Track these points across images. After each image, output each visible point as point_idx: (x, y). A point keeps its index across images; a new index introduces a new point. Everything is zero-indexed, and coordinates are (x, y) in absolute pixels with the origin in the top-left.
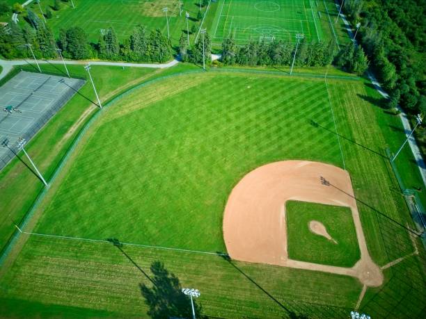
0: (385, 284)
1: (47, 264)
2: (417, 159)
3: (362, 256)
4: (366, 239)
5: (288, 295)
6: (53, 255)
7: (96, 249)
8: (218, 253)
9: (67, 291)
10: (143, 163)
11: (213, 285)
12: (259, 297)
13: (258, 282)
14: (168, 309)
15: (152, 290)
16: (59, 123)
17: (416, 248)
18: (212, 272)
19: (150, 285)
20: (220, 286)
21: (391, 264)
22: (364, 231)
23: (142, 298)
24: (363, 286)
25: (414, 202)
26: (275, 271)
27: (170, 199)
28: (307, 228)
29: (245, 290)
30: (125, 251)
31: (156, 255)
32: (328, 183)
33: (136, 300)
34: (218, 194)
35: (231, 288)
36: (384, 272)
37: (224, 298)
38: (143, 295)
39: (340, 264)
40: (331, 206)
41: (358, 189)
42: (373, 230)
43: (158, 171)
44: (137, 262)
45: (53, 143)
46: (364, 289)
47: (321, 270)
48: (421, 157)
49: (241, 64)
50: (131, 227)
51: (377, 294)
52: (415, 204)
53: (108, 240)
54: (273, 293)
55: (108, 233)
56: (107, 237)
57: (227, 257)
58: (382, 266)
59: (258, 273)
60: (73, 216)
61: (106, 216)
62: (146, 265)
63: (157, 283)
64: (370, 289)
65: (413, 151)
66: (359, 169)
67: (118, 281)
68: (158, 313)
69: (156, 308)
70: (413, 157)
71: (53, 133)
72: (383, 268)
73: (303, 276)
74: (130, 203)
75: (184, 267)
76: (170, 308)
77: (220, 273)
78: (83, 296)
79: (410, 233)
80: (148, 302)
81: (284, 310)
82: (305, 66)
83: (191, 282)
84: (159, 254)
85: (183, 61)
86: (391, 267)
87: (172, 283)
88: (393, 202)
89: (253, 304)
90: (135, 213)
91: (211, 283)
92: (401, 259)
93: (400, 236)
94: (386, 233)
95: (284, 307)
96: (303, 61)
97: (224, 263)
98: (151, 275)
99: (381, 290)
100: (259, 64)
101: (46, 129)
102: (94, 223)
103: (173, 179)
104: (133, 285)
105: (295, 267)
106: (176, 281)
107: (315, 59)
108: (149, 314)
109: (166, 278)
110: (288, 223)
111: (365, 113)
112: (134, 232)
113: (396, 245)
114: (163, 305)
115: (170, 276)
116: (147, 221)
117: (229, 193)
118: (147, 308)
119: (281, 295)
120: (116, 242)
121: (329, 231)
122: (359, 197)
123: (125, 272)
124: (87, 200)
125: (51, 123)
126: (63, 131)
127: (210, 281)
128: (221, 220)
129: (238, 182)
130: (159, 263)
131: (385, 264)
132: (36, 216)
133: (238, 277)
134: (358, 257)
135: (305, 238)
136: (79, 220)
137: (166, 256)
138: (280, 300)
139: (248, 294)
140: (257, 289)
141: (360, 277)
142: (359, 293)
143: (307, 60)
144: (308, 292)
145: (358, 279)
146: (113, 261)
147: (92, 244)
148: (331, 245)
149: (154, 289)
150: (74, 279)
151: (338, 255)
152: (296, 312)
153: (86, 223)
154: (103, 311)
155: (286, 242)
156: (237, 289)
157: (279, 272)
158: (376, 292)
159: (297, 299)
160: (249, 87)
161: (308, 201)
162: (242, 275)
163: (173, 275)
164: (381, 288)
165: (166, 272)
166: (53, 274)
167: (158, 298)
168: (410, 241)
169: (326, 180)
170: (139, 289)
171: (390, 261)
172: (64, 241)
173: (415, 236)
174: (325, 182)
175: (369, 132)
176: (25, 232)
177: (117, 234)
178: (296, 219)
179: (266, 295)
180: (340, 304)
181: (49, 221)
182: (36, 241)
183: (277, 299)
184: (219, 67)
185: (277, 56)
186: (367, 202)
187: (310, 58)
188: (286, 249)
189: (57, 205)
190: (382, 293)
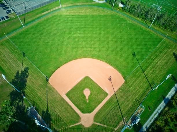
0: (88, 129)
1: (4, 49)
2: (167, 97)
3: (91, 113)
4: (100, 109)
5: (53, 105)
6: (7, 48)
7: (18, 53)
8: (46, 77)
9: (2, 59)
10: (55, 34)
11: (35, 85)
12: (44, 98)
13: (48, 94)
14: (18, 82)
15: (19, 74)
16: (45, 8)
17: (118, 128)
18: (39, 81)
19: (20, 72)
20: (37, 87)
21: (100, 124)
22: (103, 106)
23: (15, 74)
24: (80, 122)
25: (141, 112)
26: (57, 95)
27: (51, 51)
28: (83, 89)
29: (42, 93)
30: (24, 58)
31: (30, 65)
32: (111, 80)
33: (13, 74)
34: (66, 59)
35: (39, 89)
36: (93, 124)
37: (34, 91)
38: (16, 74)
39: (80, 109)
40: (101, 89)
41: (121, 90)
42: (107, 108)
43: (56, 40)
44: (24, 63)
45: (37, 14)
46: (79, 123)
47: (72, 106)
48: (170, 98)
49: (131, 13)
50: (32, 52)
51: (81, 129)
52: (140, 113)
53: (23, 52)
54: (49, 101)
55: (25, 50)
56: (23, 51)
57: (47, 80)
58: (95, 122)
59: (51, 91)
60: (22, 40)
61: (29, 45)
62: (25, 66)
63: (23, 73)
64: (81, 125)
65: (169, 93)
66: (131, 83)
67: (14, 65)
68: (15, 81)
69: (16, 80)
70: (166, 95)
71: (40, 11)
72: (95, 123)
73: (64, 103)
74: (38, 45)
75: (33, 74)
76: (19, 82)
77: (41, 83)
78: (3, 63)
79: (123, 121)
80: (15, 77)
81: (46, 107)
82: (161, 27)
83: (31, 79)
84: (31, 65)
85: (107, 2)
86: (98, 125)
87: (26, 76)
88: (130, 105)
89: (40, 99)
90: (37, 49)
91: (36, 84)
92: (106, 126)
93: (116, 119)
94: (112, 114)
95: (47, 107)
96: (161, 24)
97: (45, 81)
98: (23, 70)
99: (85, 129)
100: (138, 16)
101: (40, 8)
102: (24, 45)
103: (58, 45)
104: (16, 69)
105: (64, 98)
106: (27, 76)
107: (168, 25)
108: (13, 80)
109: (26, 74)
110: (79, 83)
111: (167, 63)
112: (31, 55)
113: (110, 120)
114: (18, 80)
115: (27, 74)
116: (38, 53)
117: (70, 61)
118: (13, 78)
119: (51, 103)
120: (24, 54)
121: (90, 96)
122: (118, 93)
123: (18, 64)
124: (29, 37)
125: (43, 7)
126: (44, 11)
127: (36, 83)
128: (59, 67)
129: (77, 59)
130: (28, 68)
131: (97, 122)
132: (14, 34)
133: (44, 88)
134: (89, 112)
135: (78, 92)
136: (22, 42)
137: (32, 67)
138: (48, 104)
139: (42, 95)
140: (46, 95)
141: (82, 119)
142: (76, 123)
143: (163, 24)
144: (60, 109)
145: (81, 119)
146: (18, 59)
147: (18, 51)
148: (85, 101)
149: (20, 74)
150: (6, 57)
151: (83, 106)
152: (49, 111)
153: (22, 44)
154: (4, 71)
155: (71, 89)
156: (41, 91)
157: (57, 96)
158: (82, 128)
159: (54, 108)
160: (123, 25)
161: (95, 81)
162: (46, 89)
163: (28, 74)
164: (85, 128)
165: (27, 72)
166: (3, 53)
167: (19, 77)
168: (119, 123)
169: (111, 79)
170: (17, 71)
171: (101, 123)
172: (13, 45)
173: (123, 124)
174: (110, 79)
175: (157, 72)
176: (7, 37)
177: (27, 52)
178: (83, 84)
179: (47, 99)
180: (65, 121)
181: (15, 38)
182: (7, 41)
183: (48, 103)
184: (120, 11)
185: (149, 16)
186: (118, 98)
187: (165, 24)
188: (68, 91)
189: (21, 34)
190: (84, 130)
